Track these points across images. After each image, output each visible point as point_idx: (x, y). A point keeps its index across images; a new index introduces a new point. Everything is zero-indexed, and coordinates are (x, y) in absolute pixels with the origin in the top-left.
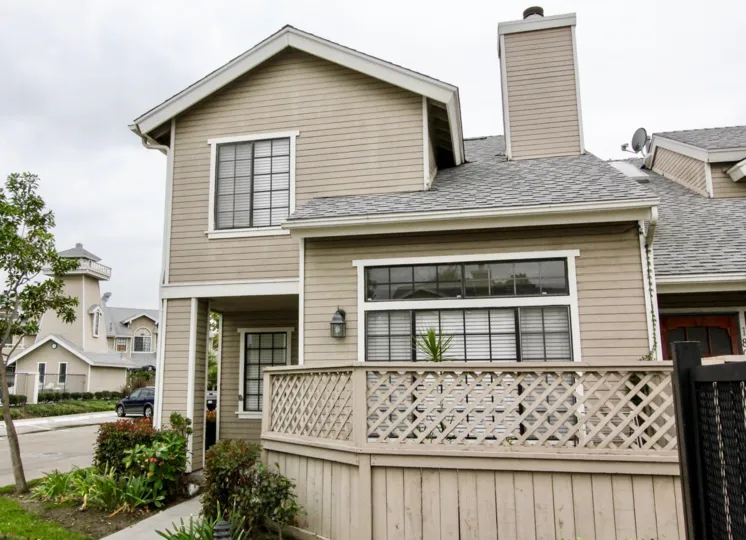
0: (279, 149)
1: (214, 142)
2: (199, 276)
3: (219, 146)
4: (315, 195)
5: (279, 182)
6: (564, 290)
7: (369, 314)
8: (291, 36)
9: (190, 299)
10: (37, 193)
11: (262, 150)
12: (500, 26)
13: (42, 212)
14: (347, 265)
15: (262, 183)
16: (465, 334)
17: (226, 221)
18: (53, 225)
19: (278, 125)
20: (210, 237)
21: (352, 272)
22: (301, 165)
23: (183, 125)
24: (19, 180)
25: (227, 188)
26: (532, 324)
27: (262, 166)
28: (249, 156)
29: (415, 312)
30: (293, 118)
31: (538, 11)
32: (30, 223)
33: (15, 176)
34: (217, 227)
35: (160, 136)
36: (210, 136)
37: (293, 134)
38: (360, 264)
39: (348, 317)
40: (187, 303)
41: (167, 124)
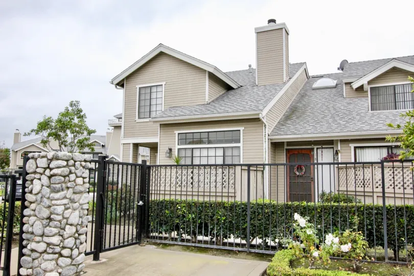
0: (159, 89)
1: (138, 87)
2: (133, 135)
3: (140, 88)
4: (170, 106)
5: (159, 101)
6: (239, 141)
7: (179, 149)
8: (162, 48)
9: (130, 144)
10: (80, 107)
11: (154, 90)
12: (256, 29)
13: (82, 114)
14: (173, 133)
15: (153, 102)
16: (208, 156)
17: (142, 116)
18: (86, 118)
19: (159, 80)
20: (137, 121)
21: (173, 135)
22: (166, 95)
23: (128, 80)
24: (73, 103)
25: (142, 103)
26: (228, 153)
27: (154, 96)
28: (149, 92)
29: (193, 149)
30: (164, 77)
31: (273, 21)
32: (78, 118)
33: (73, 102)
34: (139, 118)
35: (121, 84)
36: (137, 84)
37: (163, 83)
38: (177, 132)
39: (173, 150)
40: (129, 145)
41: (123, 80)
